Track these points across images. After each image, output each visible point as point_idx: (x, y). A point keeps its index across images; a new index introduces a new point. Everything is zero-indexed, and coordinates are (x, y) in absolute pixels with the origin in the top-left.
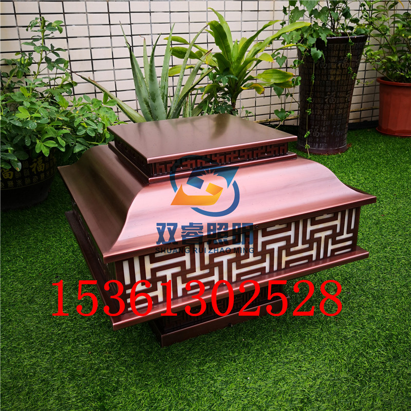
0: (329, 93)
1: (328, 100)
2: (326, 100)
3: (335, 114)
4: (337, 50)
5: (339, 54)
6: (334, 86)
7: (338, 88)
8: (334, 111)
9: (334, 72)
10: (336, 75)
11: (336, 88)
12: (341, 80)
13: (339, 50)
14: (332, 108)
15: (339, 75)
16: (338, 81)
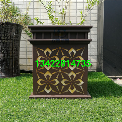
0: (3, 48)
1: (4, 52)
2: (3, 52)
3: (8, 58)
4: (3, 28)
5: (4, 30)
6: (5, 45)
7: (7, 46)
8: (7, 57)
9: (4, 38)
10: (5, 40)
11: (6, 46)
12: (8, 42)
13: (4, 28)
14: (6, 55)
15: (6, 40)
16: (7, 43)
